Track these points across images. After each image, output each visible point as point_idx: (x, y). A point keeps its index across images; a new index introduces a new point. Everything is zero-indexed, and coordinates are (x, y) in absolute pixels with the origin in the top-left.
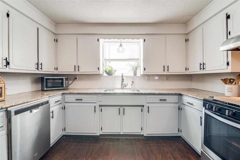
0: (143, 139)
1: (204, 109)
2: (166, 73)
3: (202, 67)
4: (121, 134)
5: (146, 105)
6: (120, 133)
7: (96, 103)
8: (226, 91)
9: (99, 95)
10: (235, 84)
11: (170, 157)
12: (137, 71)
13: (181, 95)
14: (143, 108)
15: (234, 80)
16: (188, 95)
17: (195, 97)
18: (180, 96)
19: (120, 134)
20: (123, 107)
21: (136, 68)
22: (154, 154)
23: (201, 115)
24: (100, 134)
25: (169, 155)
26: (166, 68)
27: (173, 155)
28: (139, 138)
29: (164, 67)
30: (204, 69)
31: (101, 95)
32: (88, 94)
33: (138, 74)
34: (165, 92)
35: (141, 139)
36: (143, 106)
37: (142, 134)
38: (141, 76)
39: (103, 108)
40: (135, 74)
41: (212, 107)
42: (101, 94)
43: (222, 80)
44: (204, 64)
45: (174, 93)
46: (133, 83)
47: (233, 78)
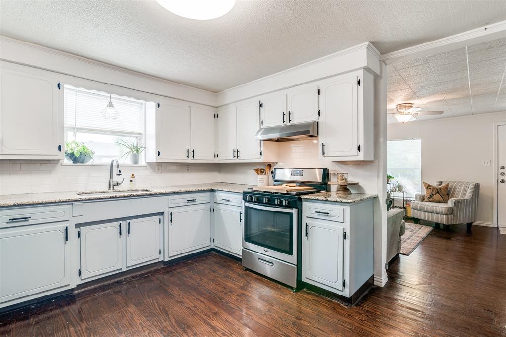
0: (163, 268)
1: (243, 202)
2: (190, 160)
3: (236, 155)
4: (122, 271)
5: (167, 212)
6: (121, 269)
7: (68, 221)
8: (259, 182)
9: (74, 203)
10: (265, 174)
11: (209, 272)
12: (139, 156)
13: (213, 191)
14: (161, 217)
15: (264, 169)
16: (224, 190)
17: (232, 191)
18: (212, 193)
19: (120, 271)
20: (128, 222)
21: (137, 151)
22: (188, 277)
23: (240, 211)
24: (77, 285)
25: (207, 271)
26: (190, 153)
27: (211, 270)
28: (155, 268)
29: (188, 151)
30: (238, 157)
31: (81, 203)
32: (46, 203)
33: (142, 162)
34: (194, 189)
35: (159, 268)
36: (162, 214)
37: (160, 260)
38: (148, 165)
39: (83, 230)
40: (136, 161)
41: (252, 198)
42: (83, 200)
43: (255, 170)
44: (238, 151)
45: (205, 189)
46: (134, 177)
47: (263, 168)
